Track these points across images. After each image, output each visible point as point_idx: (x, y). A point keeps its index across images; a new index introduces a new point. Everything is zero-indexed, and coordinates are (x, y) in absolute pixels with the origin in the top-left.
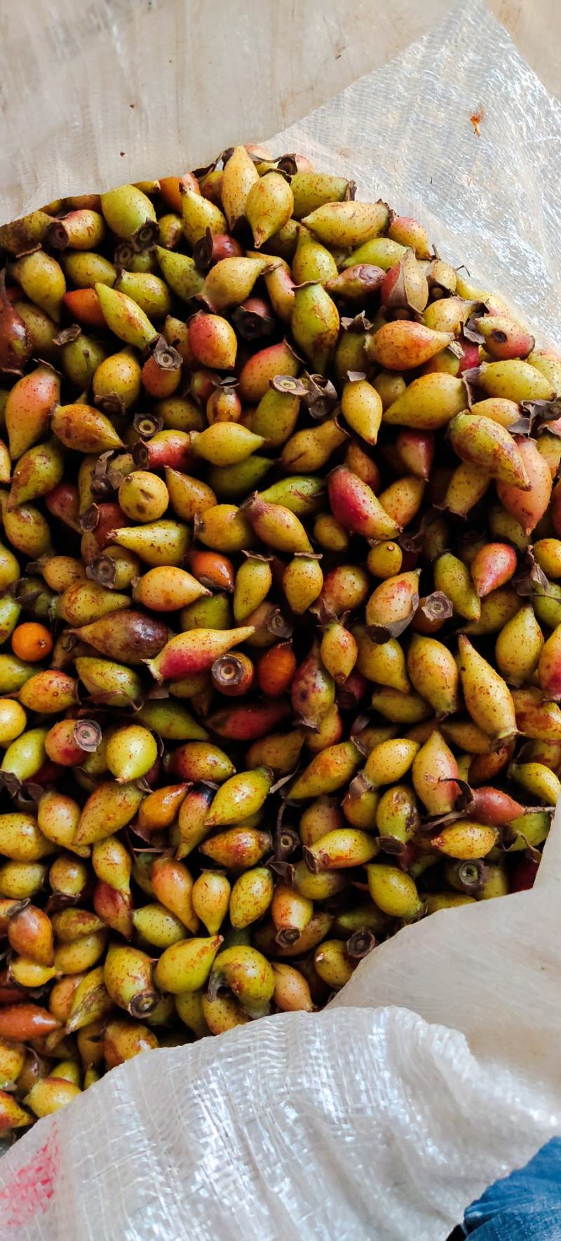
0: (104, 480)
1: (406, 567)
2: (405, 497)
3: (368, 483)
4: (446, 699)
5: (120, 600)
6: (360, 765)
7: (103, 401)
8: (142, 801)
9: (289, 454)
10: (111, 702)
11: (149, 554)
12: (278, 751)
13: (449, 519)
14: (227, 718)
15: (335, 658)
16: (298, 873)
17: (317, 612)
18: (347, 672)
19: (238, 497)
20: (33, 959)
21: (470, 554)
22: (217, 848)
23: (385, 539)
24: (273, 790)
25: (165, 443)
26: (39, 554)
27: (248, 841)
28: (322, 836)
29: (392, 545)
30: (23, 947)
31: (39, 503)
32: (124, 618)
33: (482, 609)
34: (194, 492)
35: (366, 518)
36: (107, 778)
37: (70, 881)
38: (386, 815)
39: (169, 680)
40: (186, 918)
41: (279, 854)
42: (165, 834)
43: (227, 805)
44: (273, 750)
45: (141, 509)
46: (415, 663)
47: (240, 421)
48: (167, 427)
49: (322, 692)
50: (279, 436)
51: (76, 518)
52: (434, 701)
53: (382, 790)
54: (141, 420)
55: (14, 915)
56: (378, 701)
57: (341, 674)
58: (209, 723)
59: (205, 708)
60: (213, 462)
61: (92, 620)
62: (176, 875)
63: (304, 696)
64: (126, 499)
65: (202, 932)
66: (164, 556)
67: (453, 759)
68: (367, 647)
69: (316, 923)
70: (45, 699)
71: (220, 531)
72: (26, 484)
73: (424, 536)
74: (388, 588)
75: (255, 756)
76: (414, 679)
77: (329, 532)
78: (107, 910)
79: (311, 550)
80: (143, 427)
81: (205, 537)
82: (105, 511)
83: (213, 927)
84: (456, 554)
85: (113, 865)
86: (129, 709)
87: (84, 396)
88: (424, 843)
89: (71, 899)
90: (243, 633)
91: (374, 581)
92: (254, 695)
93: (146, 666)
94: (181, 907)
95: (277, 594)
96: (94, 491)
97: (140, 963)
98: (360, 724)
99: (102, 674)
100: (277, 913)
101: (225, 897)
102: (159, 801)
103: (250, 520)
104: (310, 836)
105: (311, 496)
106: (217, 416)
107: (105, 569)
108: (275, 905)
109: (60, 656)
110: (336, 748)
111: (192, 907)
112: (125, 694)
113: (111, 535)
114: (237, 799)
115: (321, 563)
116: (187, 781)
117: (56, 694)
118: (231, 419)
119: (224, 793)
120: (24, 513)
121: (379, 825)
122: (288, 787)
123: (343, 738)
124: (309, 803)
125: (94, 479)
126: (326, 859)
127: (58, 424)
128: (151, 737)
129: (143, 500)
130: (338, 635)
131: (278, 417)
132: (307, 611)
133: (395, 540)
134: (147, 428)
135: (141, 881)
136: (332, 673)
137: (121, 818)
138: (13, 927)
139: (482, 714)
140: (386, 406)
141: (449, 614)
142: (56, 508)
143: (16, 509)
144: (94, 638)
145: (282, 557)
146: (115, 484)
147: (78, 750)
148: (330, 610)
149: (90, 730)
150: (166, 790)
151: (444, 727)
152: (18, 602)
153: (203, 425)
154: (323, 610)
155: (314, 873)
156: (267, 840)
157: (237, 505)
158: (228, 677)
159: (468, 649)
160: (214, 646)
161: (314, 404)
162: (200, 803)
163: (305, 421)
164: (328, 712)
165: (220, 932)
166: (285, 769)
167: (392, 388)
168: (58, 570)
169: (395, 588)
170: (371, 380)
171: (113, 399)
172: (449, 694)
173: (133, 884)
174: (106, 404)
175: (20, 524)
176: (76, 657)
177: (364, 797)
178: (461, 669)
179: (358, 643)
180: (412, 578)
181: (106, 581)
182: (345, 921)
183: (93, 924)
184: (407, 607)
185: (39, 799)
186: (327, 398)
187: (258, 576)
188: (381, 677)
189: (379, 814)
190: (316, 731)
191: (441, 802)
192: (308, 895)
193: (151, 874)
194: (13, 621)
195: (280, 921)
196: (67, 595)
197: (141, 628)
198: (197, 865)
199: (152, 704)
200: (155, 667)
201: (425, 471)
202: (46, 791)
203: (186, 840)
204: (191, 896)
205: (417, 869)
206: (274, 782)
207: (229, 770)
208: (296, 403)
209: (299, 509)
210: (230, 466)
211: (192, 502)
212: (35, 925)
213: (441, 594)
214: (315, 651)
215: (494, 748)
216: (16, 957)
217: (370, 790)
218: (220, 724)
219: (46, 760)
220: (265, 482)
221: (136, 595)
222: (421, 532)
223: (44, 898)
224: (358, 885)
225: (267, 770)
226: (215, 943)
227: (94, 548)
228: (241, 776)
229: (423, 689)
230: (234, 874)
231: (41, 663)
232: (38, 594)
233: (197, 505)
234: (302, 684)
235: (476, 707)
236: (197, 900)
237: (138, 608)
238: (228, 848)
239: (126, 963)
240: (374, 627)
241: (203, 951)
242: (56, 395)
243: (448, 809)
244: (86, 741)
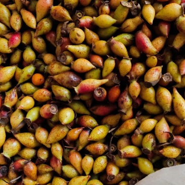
0: (65, 30)
1: (158, 64)
2: (160, 42)
3: (148, 37)
4: (168, 107)
5: (67, 68)
6: (138, 126)
7: (67, 5)
8: (68, 132)
9: (124, 26)
10: (62, 99)
11: (77, 54)
12: (112, 120)
13: (173, 50)
14: (97, 108)
15: (133, 91)
16: (116, 158)
17: (129, 76)
18: (137, 96)
19: (107, 39)
20: (31, 178)
21: (179, 62)
22: (91, 148)
23: (152, 55)
24: (109, 132)
25: (85, 20)
26: (42, 52)
27: (101, 147)
28: (124, 147)
29: (154, 57)
30: (28, 174)
31: (44, 36)
32: (68, 73)
33: (181, 80)
34: (93, 36)
35: (147, 47)
36: (59, 123)
37: (43, 155)
38: (145, 141)
39: (80, 94)
40: (79, 169)
41: (110, 152)
42: (75, 142)
43: (95, 135)
44: (111, 119)
45: (76, 39)
46: (159, 95)
47: (109, 14)
48: (86, 15)
49: (128, 102)
50: (121, 20)
51: (55, 42)
52: (164, 107)
53: (144, 134)
54: (78, 12)
55: (26, 164)
56: (145, 106)
57: (135, 96)
58: (91, 110)
59: (90, 104)
60: (100, 27)
61: (58, 74)
62: (77, 156)
63: (122, 102)
64: (72, 36)
65: (84, 174)
66: (82, 55)
67: (168, 126)
68: (144, 89)
69: (120, 175)
70: (41, 97)
71: (100, 48)
72: (41, 30)
73: (164, 55)
74: (152, 70)
75: (104, 121)
76: (158, 100)
77: (135, 52)
78: (54, 165)
79: (128, 57)
80: (78, 14)
81: (95, 50)
82: (65, 40)
83: (87, 173)
84: (174, 62)
85: (57, 151)
86: (67, 102)
87: (60, 4)
88: (157, 152)
89: (43, 160)
90: (105, 81)
91: (147, 68)
92: (106, 101)
93: (74, 89)
94: (78, 166)
95: (116, 70)
96: (62, 34)
97: (64, 182)
98: (139, 114)
99: (60, 90)
100: (108, 170)
101: (92, 164)
102: (74, 132)
103: (110, 46)
104: (120, 147)
105: (130, 40)
106: (102, 12)
107: (63, 58)
108: (107, 168)
109: (46, 84)
110: (131, 120)
111: (81, 166)
112: (66, 97)
113: (66, 47)
114: (98, 133)
115: (131, 61)
116: (83, 126)
117: (45, 96)
118: (106, 14)
119: (94, 131)
120: (39, 39)
121: (143, 145)
122: (114, 131)
123: (133, 117)
124: (121, 137)
125: (62, 30)
126: (125, 154)
127: (52, 11)
128: (73, 112)
129: (77, 37)
130: (135, 85)
131: (122, 14)
132: (125, 76)
133: (155, 55)
134: (80, 15)
135: (65, 157)
136: (132, 96)
137: (61, 136)
138: (25, 167)
139: (179, 112)
140: (156, 13)
141: (171, 80)
142: (49, 38)
143: (37, 38)
144: (58, 79)
145: (119, 58)
146: (69, 31)
147: (50, 113)
148: (133, 76)
149: (54, 108)
150: (76, 129)
151: (166, 116)
152: (35, 67)
153: (98, 15)
154: (131, 76)
155: (121, 158)
156: (106, 147)
157: (106, 41)
158: (99, 94)
159: (176, 92)
160: (95, 84)
161: (133, 11)
162: (87, 133)
163: (130, 16)
164: (129, 108)
165: (89, 175)
166: (114, 126)
167: (159, 7)
168: (48, 58)
169: (154, 71)
170: (152, 4)
171: (70, 5)
172: (169, 105)
173: (63, 158)
174: (68, 6)
175: (37, 43)
176: (51, 85)
177: (139, 136)
178: (174, 98)
179: (141, 87)
180: (160, 68)
181: (63, 61)
182: (129, 175)
183: (49, 169)
184: (158, 77)
185: (36, 129)
186: (137, 9)
187: (111, 63)
188: (147, 99)
189: (143, 141)
190: (125, 114)
191: (164, 139)
192: (118, 165)
193: (69, 155)
194: (33, 72)
195: (109, 172)
196: (51, 65)
197: (73, 77)
198: (84, 153)
199: (74, 101)
200: (76, 89)
201: (167, 34)
202: (39, 126)
203: (81, 145)
204: (81, 163)
205: (154, 161)
206: (110, 129)
207: (96, 125)
208: (127, 10)
209: (126, 43)
210: (105, 28)
211: (92, 39)
212: (32, 168)
213: (169, 74)
214: (127, 89)
215: (182, 124)
216: (25, 177)
217: (141, 134)
218: (94, 110)
219: (40, 116)
220: (116, 34)
221: (72, 67)
222: (164, 54)
223: (35, 160)
224: (134, 164)
225: (108, 125)
226: (88, 178)
227: (60, 52)
228: (100, 126)
229: (161, 103)
230: (95, 157)
231: (40, 86)
232: (41, 65)
233: (93, 40)
234: (122, 99)
235: (177, 110)
236: (83, 164)
237: (72, 71)
238: (94, 148)
239: (59, 182)
240: (147, 82)
241: (84, 180)
242: (52, 3)
243: (165, 141)
244: (53, 111)
